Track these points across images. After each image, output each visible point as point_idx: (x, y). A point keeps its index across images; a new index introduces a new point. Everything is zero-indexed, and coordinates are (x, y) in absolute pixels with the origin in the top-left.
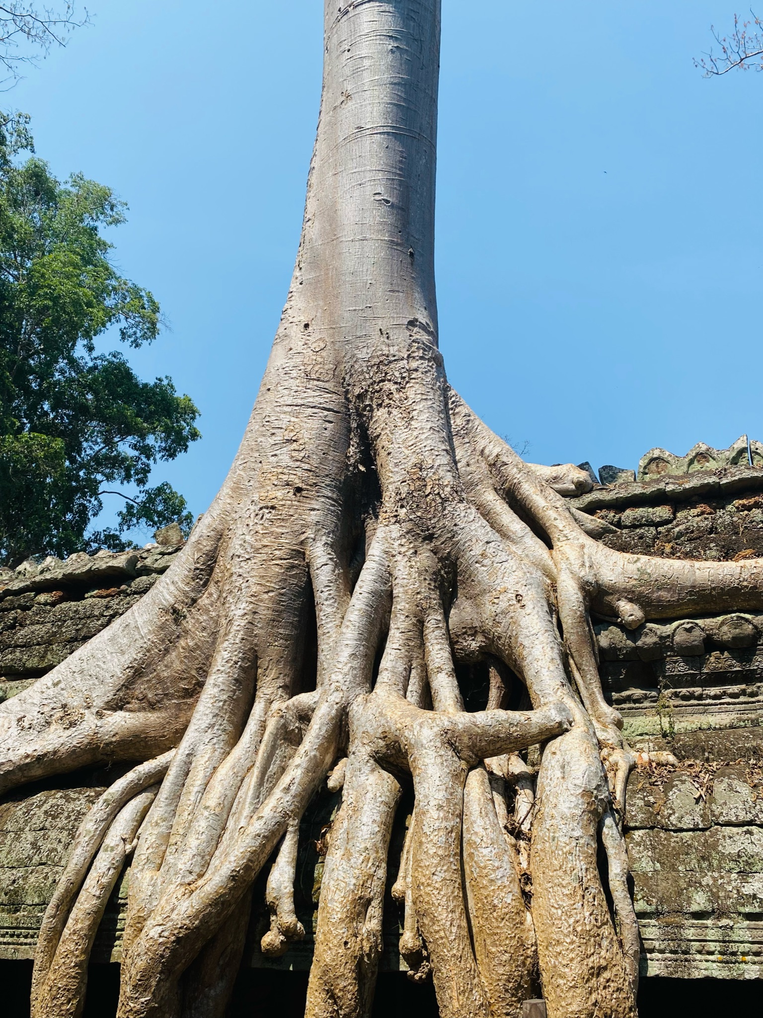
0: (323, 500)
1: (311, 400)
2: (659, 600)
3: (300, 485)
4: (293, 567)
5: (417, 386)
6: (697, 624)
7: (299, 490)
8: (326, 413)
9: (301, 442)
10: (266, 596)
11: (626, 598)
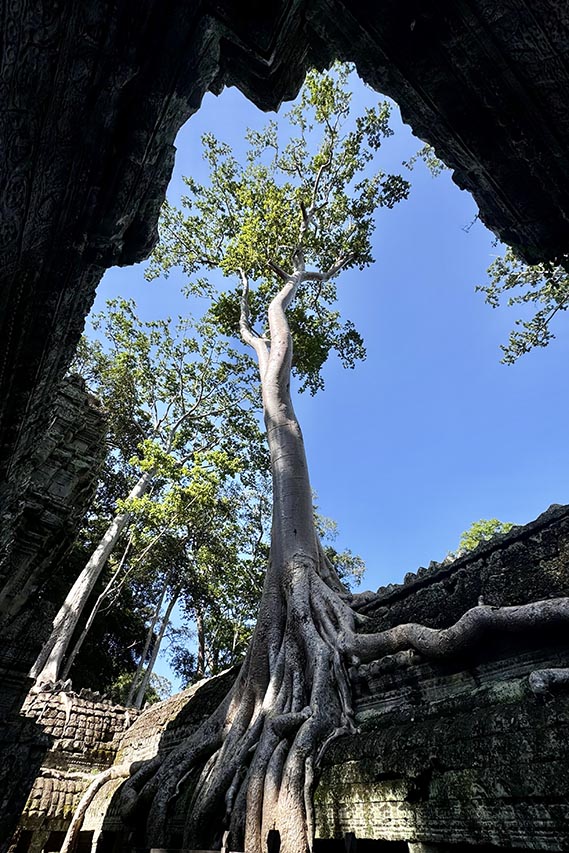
2: (364, 654)
11: (354, 654)
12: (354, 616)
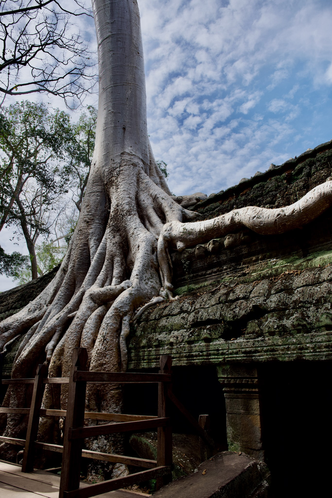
0: (95, 224)
1: (93, 190)
2: (190, 239)
3: (88, 221)
4: (85, 249)
5: (121, 176)
6: (201, 246)
7: (88, 222)
8: (98, 193)
9: (90, 205)
10: (77, 260)
11: (179, 240)
12: (182, 212)
